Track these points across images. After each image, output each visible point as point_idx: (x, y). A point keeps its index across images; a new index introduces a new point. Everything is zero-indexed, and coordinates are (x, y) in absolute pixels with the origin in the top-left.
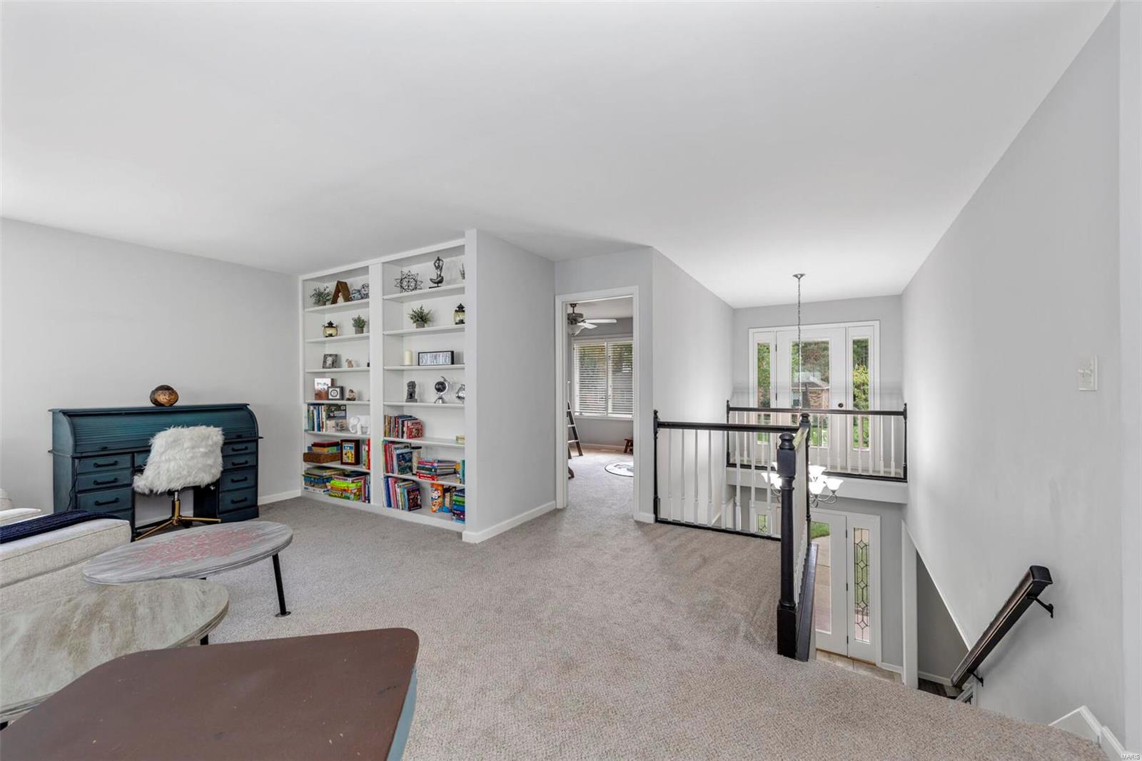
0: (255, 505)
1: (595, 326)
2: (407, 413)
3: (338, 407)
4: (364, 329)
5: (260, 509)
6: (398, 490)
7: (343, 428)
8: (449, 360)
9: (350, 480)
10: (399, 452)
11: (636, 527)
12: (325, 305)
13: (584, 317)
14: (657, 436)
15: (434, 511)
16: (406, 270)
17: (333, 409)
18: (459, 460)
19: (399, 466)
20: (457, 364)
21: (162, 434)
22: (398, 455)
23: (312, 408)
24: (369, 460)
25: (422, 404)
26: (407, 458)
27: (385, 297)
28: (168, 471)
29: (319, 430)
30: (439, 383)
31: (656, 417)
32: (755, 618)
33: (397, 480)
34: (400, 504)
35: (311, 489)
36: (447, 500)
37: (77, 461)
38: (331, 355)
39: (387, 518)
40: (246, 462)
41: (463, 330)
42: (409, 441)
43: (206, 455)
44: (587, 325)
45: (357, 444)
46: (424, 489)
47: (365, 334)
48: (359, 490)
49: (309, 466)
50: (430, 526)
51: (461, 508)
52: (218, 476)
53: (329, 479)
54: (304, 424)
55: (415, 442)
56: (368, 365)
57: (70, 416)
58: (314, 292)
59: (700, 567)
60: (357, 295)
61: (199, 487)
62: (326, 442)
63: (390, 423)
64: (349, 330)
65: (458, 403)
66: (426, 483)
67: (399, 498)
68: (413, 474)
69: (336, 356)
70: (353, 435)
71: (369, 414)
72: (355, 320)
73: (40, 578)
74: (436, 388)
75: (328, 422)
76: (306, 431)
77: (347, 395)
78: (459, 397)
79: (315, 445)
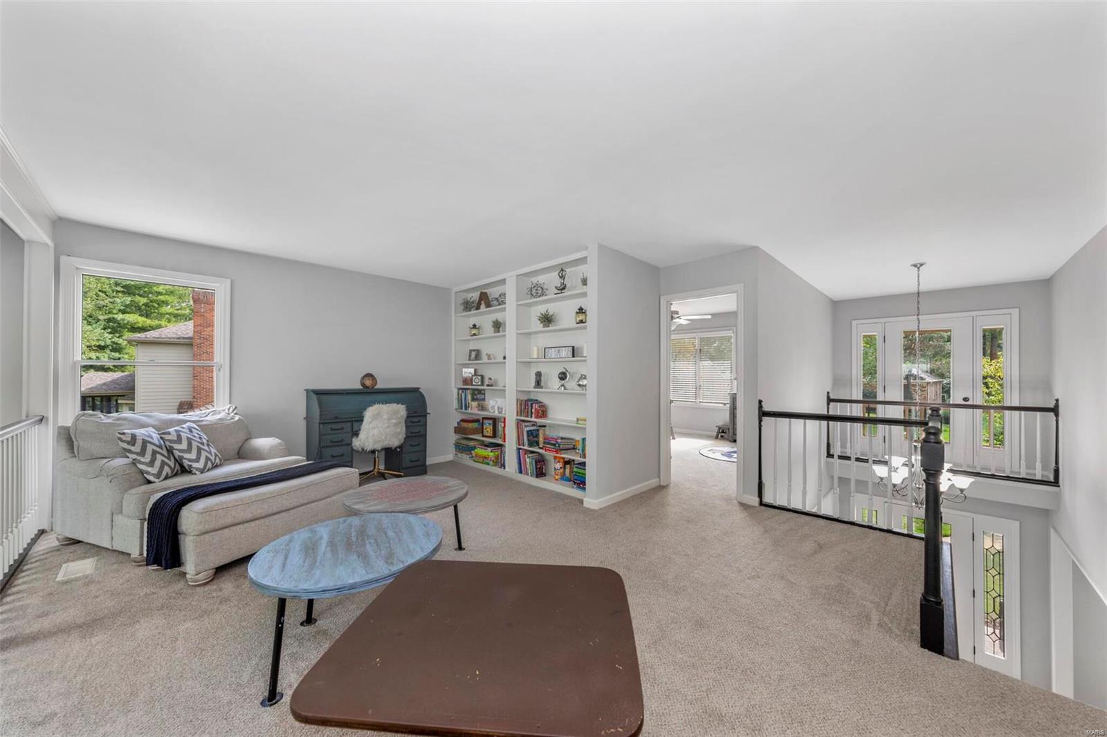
0: (424, 465)
1: (689, 322)
2: (532, 397)
3: (480, 391)
4: (501, 329)
5: (428, 468)
6: (528, 460)
7: (482, 408)
8: (570, 354)
9: (489, 449)
10: (528, 429)
11: (742, 508)
12: (470, 311)
13: (680, 313)
14: (762, 424)
15: (557, 480)
16: (534, 280)
17: (476, 392)
18: (578, 437)
19: (529, 440)
20: (577, 357)
21: (370, 408)
22: (528, 432)
23: (460, 391)
24: (505, 435)
25: (546, 390)
26: (535, 434)
27: (518, 303)
28: (373, 435)
29: (466, 409)
30: (561, 373)
31: (760, 407)
32: (888, 609)
33: (526, 452)
34: (529, 471)
35: (460, 455)
36: (567, 471)
37: (321, 425)
38: (474, 350)
39: (519, 482)
40: (419, 432)
41: (585, 328)
42: (536, 420)
43: (396, 425)
44: (682, 321)
45: (495, 421)
46: (547, 460)
47: (501, 334)
48: (497, 458)
49: (458, 437)
50: (554, 491)
51: (582, 480)
52: (402, 441)
53: (474, 448)
54: (455, 404)
55: (541, 421)
56: (505, 358)
57: (317, 394)
58: (463, 301)
59: (815, 553)
60: (495, 302)
61: (391, 448)
62: (470, 419)
63: (521, 405)
64: (488, 330)
65: (579, 390)
66: (549, 456)
67: (528, 467)
68: (540, 448)
69: (478, 351)
70: (491, 414)
71: (505, 398)
72: (494, 323)
73: (313, 504)
74: (559, 377)
75: (473, 403)
76: (456, 409)
77: (486, 382)
78: (579, 385)
79: (463, 421)
